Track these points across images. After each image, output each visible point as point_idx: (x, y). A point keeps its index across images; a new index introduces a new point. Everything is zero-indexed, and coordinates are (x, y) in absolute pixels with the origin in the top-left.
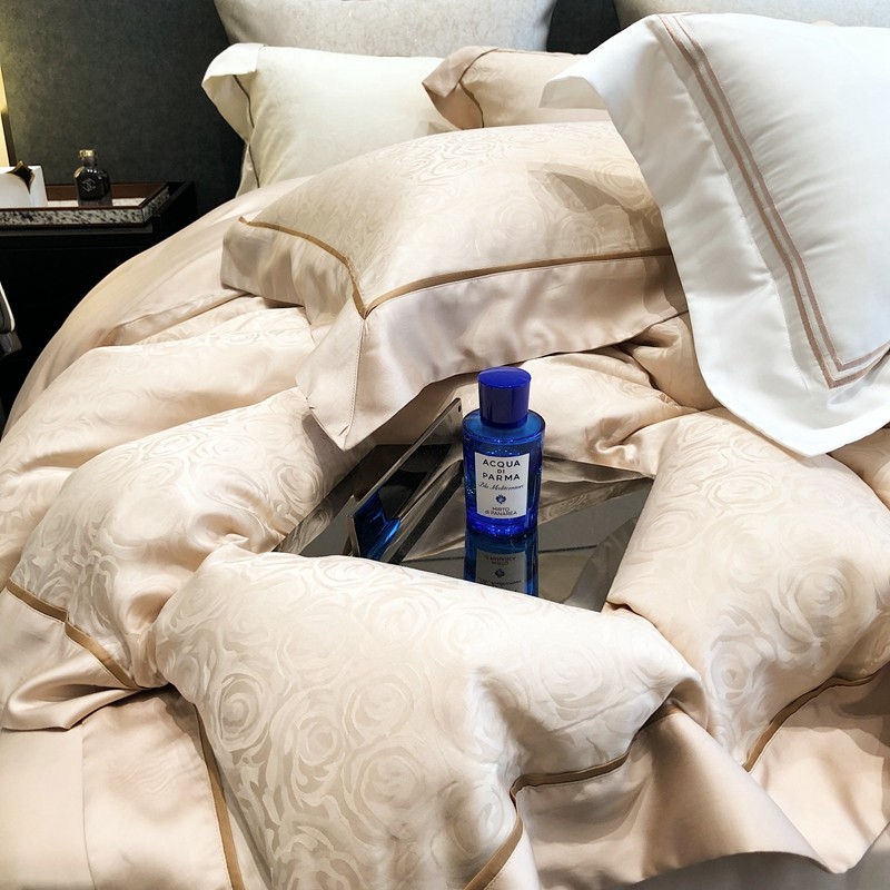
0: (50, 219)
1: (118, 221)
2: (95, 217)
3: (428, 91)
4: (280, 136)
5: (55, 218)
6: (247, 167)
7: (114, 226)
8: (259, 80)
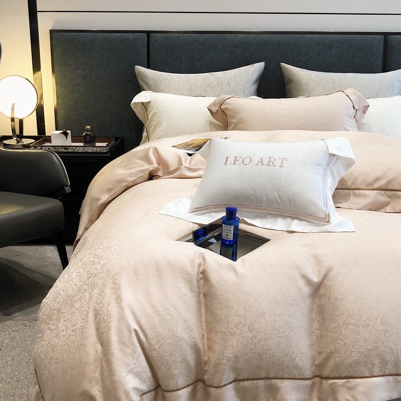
0: (74, 150)
1: (98, 151)
2: (90, 150)
3: (209, 110)
4: (157, 124)
5: (76, 149)
6: (145, 134)
7: (96, 153)
8: (150, 104)
